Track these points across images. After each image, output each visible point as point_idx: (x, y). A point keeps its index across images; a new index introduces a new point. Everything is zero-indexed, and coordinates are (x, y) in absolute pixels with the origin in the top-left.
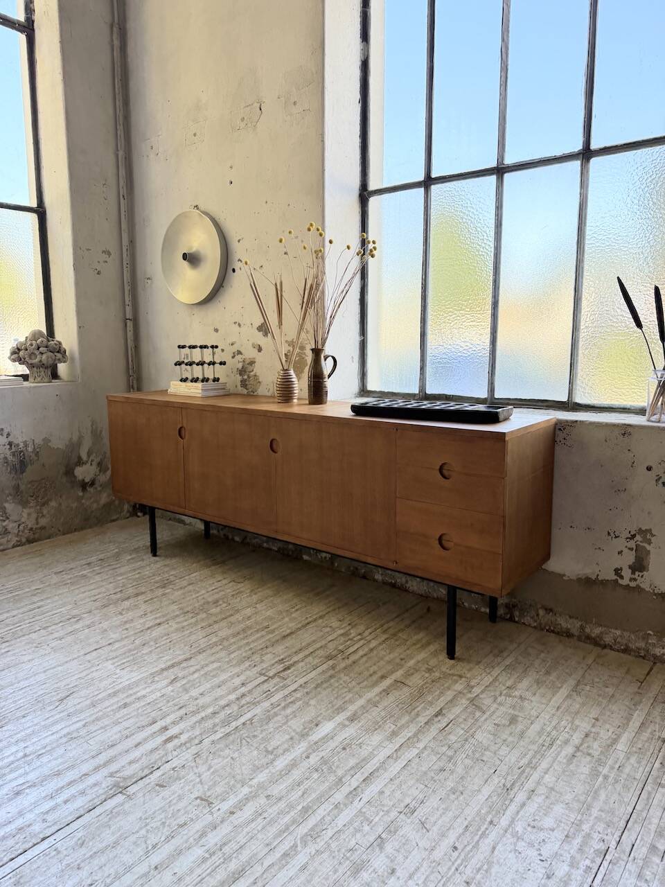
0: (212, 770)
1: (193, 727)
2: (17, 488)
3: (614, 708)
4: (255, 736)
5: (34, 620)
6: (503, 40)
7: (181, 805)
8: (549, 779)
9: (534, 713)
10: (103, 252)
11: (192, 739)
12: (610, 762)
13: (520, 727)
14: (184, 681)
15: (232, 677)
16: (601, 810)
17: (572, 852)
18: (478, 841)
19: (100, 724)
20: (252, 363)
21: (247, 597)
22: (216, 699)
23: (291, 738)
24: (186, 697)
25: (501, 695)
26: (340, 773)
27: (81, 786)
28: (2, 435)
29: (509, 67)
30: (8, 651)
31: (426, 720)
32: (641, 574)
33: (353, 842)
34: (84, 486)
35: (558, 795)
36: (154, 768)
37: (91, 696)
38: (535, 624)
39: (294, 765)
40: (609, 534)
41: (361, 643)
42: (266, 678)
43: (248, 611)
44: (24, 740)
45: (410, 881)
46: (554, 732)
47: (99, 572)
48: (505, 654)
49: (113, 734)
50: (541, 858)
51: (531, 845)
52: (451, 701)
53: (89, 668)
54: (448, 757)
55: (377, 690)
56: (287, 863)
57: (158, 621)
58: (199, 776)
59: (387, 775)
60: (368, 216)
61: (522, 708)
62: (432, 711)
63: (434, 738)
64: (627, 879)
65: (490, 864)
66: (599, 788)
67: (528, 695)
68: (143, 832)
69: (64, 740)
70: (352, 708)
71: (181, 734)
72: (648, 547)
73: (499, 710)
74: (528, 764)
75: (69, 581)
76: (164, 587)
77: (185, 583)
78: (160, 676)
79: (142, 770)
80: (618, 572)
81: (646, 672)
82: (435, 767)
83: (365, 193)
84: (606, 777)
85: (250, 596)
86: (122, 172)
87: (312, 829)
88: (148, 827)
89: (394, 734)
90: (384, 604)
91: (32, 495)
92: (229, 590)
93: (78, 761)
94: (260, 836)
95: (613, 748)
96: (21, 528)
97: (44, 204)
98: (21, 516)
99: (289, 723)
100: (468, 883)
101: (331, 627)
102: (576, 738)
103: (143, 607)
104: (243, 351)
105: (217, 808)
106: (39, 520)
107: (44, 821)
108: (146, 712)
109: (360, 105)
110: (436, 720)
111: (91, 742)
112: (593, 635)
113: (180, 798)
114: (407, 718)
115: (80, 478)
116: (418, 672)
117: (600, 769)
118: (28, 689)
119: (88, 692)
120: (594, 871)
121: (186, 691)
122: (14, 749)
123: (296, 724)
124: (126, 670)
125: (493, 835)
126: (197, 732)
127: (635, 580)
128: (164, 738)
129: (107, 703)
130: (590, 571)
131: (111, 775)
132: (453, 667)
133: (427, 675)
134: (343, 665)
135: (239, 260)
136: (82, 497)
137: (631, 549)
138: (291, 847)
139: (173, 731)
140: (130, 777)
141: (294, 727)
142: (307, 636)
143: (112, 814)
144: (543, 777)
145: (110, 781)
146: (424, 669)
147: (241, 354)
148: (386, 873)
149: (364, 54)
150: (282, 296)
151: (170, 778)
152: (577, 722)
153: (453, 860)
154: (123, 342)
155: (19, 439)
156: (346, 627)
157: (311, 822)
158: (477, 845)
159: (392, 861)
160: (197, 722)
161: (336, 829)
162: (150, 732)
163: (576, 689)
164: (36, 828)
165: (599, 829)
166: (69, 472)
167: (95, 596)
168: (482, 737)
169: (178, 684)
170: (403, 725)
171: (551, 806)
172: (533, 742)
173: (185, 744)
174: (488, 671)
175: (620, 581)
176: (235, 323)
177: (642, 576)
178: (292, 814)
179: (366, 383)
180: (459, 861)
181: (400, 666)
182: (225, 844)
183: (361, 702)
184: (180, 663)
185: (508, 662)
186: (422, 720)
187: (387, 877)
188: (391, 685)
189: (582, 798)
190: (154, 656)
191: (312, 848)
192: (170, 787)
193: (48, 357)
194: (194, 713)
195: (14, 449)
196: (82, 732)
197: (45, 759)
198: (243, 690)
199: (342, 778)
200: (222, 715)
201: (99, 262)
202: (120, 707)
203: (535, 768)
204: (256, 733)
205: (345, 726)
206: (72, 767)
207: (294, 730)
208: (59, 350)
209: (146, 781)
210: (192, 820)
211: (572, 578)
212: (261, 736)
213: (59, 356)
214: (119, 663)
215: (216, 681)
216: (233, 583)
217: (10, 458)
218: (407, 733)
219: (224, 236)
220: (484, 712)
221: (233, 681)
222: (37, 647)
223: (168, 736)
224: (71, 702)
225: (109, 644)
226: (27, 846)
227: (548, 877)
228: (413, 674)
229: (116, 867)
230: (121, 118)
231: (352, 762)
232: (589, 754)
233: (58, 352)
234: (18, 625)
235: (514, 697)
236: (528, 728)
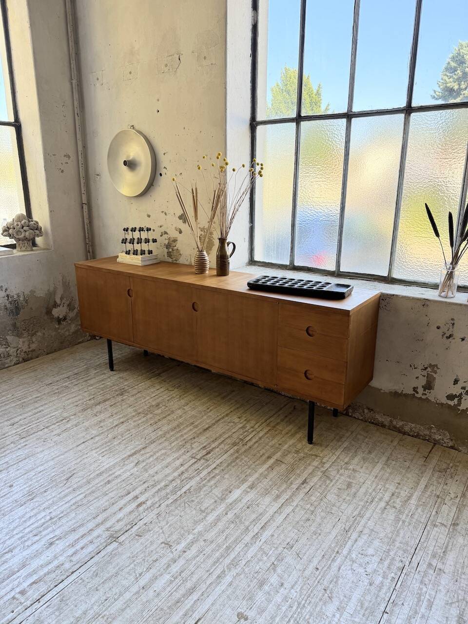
0: (168, 525)
1: (153, 496)
2: (14, 325)
3: (409, 475)
4: (193, 501)
5: (39, 421)
6: (354, 21)
7: (152, 548)
8: (371, 524)
9: (362, 480)
10: (65, 156)
11: (154, 504)
12: (406, 512)
13: (354, 490)
14: (144, 464)
15: (174, 460)
16: (401, 543)
17: (384, 569)
18: (330, 565)
19: (95, 495)
20: (175, 241)
21: (178, 401)
22: (166, 476)
23: (215, 502)
24: (147, 475)
25: (341, 469)
26: (247, 523)
27: (90, 538)
28: (2, 290)
29: (358, 41)
30: (26, 445)
31: (297, 487)
32: (429, 391)
33: (258, 567)
34: (59, 321)
35: (376, 534)
36: (134, 524)
37: (86, 475)
38: (362, 418)
39: (218, 519)
40: (411, 366)
41: (254, 433)
42: (196, 460)
43: (180, 412)
44: (48, 508)
45: (292, 590)
46: (374, 493)
47: (77, 383)
48: (343, 439)
49: (103, 502)
50: (367, 573)
51: (361, 565)
52: (311, 474)
53: (81, 456)
54: (311, 511)
55: (266, 466)
56: (221, 582)
57: (122, 420)
58: (162, 529)
59: (275, 524)
60: (256, 139)
61: (354, 477)
62: (300, 481)
63: (302, 499)
64: (414, 584)
65: (337, 578)
66: (400, 529)
67: (358, 468)
68: (132, 565)
69: (74, 507)
70: (251, 480)
71: (147, 501)
72: (435, 376)
73: (341, 480)
74: (358, 514)
75: (57, 391)
76: (122, 394)
77: (135, 392)
78: (128, 461)
79: (126, 525)
80: (415, 389)
81: (429, 450)
82: (303, 518)
83: (254, 123)
84: (404, 522)
85: (180, 400)
86: (76, 96)
87: (233, 560)
88: (135, 563)
89: (278, 497)
90: (266, 404)
91: (24, 329)
92: (165, 396)
93: (85, 521)
94: (202, 566)
95: (408, 503)
96: (18, 352)
97: (19, 119)
98: (18, 344)
99: (213, 491)
100: (325, 590)
101: (233, 422)
102: (387, 497)
103: (110, 410)
104: (168, 232)
105: (175, 549)
106: (31, 346)
107: (71, 561)
108: (122, 486)
109: (251, 58)
110: (303, 486)
111: (91, 508)
112: (398, 426)
113: (152, 543)
114: (284, 486)
115: (56, 315)
116: (291, 453)
117: (401, 516)
118: (45, 472)
119: (84, 473)
120: (396, 580)
121: (146, 470)
122: (43, 514)
123: (217, 492)
124: (105, 457)
125: (339, 560)
126: (157, 499)
127: (425, 394)
128: (136, 504)
129: (97, 481)
130: (398, 388)
131: (107, 530)
132: (311, 449)
133: (296, 455)
134: (243, 449)
135: (165, 168)
136: (59, 328)
137: (425, 376)
138: (222, 572)
139: (142, 499)
140: (119, 531)
141: (217, 494)
142: (219, 429)
143: (112, 555)
144: (367, 523)
145: (107, 534)
146: (294, 451)
147: (167, 234)
148: (278, 586)
149: (254, 20)
150: (197, 200)
151: (144, 530)
152: (387, 486)
153: (316, 576)
154: (81, 219)
155: (14, 292)
156: (243, 422)
157: (232, 556)
158: (329, 567)
159: (281, 578)
160: (155, 492)
161: (246, 561)
162: (128, 500)
163: (386, 464)
164: (67, 565)
165: (399, 554)
166: (49, 312)
167: (77, 402)
168: (331, 497)
169: (141, 466)
170: (283, 491)
171: (372, 541)
172: (361, 500)
173: (150, 507)
174: (334, 452)
175: (416, 395)
176: (162, 212)
177: (430, 393)
178: (220, 551)
179: (254, 255)
180: (320, 577)
181: (278, 449)
182: (182, 572)
183: (256, 475)
184: (140, 451)
185: (346, 444)
186: (294, 486)
187: (279, 588)
188: (274, 463)
189: (390, 535)
190: (123, 447)
191: (234, 572)
192: (145, 536)
193: (30, 234)
194: (153, 486)
195: (10, 299)
196: (85, 501)
197: (64, 521)
198: (182, 469)
199: (248, 527)
200: (170, 487)
201: (62, 163)
202: (106, 483)
203: (362, 517)
204: (193, 499)
205: (248, 492)
206: (82, 525)
207: (217, 496)
208: (37, 228)
209: (129, 532)
210: (161, 557)
211: (386, 391)
212: (196, 501)
213: (37, 232)
214: (100, 452)
215: (165, 463)
216: (167, 391)
217: (8, 306)
218: (285, 496)
219: (154, 150)
220: (331, 481)
221: (175, 463)
222: (44, 442)
223: (139, 502)
224: (74, 480)
225: (92, 438)
226: (63, 577)
227: (371, 585)
228: (287, 455)
229: (119, 588)
230: (74, 55)
231: (254, 516)
232: (394, 507)
233: (36, 229)
234: (29, 425)
235: (350, 469)
236: (358, 491)
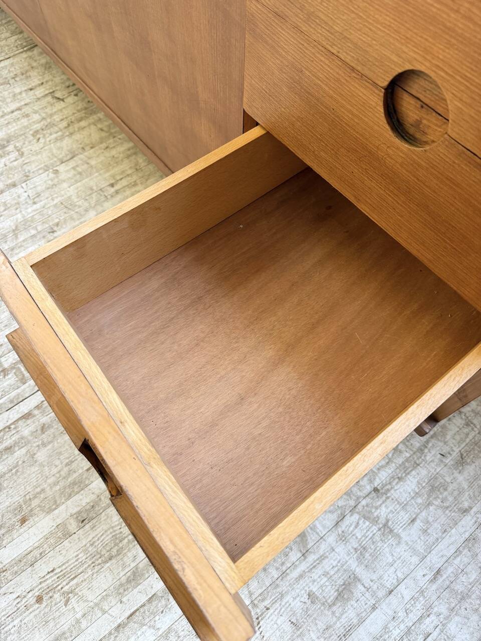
13: (350, 614)
21: (56, 139)
25: (353, 510)
61: (375, 557)
67: (400, 521)
85: (62, 138)
205: (68, 535)
216: (49, 98)
235: (375, 521)
236: (361, 621)
